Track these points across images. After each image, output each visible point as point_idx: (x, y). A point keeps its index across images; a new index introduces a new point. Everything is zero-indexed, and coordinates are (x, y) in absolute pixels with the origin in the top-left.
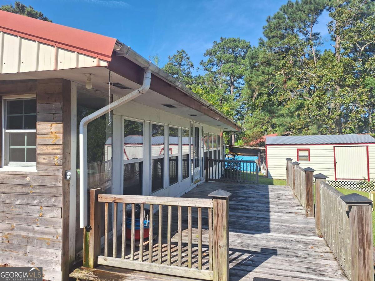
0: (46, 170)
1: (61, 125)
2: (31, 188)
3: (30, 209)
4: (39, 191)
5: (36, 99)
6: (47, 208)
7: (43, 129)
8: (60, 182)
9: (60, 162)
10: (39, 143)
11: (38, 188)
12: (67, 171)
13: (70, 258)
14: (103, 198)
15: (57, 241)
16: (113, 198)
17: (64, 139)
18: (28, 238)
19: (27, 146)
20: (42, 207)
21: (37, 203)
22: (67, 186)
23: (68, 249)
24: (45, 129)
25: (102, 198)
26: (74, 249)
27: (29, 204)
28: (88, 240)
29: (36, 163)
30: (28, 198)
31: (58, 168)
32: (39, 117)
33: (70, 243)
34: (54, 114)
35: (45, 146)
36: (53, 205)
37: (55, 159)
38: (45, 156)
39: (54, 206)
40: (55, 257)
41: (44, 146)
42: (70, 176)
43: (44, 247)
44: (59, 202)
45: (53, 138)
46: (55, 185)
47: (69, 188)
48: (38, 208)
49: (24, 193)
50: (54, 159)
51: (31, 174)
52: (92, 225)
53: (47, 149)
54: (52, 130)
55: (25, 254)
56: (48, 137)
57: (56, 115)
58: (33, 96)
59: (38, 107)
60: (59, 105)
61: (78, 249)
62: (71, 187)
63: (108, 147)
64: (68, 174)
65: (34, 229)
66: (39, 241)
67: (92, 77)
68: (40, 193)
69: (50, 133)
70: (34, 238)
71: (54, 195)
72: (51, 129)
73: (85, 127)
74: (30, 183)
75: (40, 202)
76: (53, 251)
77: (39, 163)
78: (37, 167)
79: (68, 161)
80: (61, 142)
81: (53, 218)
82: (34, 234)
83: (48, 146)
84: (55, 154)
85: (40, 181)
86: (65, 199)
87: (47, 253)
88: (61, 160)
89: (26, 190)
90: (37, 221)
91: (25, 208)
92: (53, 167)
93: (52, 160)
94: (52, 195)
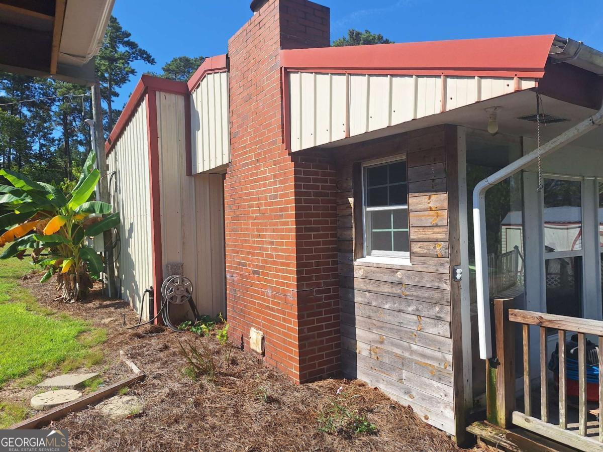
0: (425, 263)
1: (444, 196)
2: (403, 289)
3: (404, 317)
4: (415, 293)
5: (406, 160)
6: (428, 320)
7: (418, 204)
8: (446, 283)
9: (446, 252)
10: (412, 225)
11: (413, 288)
12: (455, 267)
13: (465, 401)
14: (517, 316)
15: (446, 372)
16: (539, 318)
17: (449, 217)
18: (404, 358)
19: (394, 229)
20: (421, 318)
21: (413, 310)
22: (456, 290)
23: (463, 387)
24: (420, 204)
25: (515, 315)
26: (471, 390)
27: (402, 310)
28: (495, 380)
29: (409, 253)
30: (401, 302)
31: (442, 262)
32: (410, 186)
33: (465, 379)
34: (433, 180)
35: (421, 229)
36: (437, 316)
37: (437, 248)
38: (422, 243)
39: (439, 319)
40: (443, 395)
41: (419, 229)
42: (461, 275)
43: (427, 376)
44: (446, 314)
45: (433, 216)
46: (438, 286)
47: (459, 293)
48: (415, 318)
49: (395, 294)
50: (435, 248)
51: (404, 269)
52: (501, 358)
53: (424, 233)
54: (430, 205)
55: (400, 380)
56: (425, 216)
57: (437, 181)
58: (402, 157)
59: (410, 172)
60: (441, 166)
61: (478, 392)
62: (462, 291)
63: (506, 228)
64: (458, 271)
65: (410, 347)
66: (418, 367)
67: (499, 111)
68: (417, 297)
69: (428, 209)
70: (411, 361)
71: (439, 302)
72: (429, 203)
73: (481, 196)
74: (402, 280)
75: (418, 310)
76: (439, 385)
77: (413, 253)
78: (411, 259)
79: (457, 252)
80: (445, 222)
81: (438, 337)
82: (410, 355)
83: (426, 229)
84: (437, 241)
85: (416, 280)
86: (455, 309)
87: (431, 386)
88: (446, 249)
89: (397, 290)
90: (414, 336)
91: (397, 315)
92: (434, 260)
93: (432, 250)
94: (434, 301)
